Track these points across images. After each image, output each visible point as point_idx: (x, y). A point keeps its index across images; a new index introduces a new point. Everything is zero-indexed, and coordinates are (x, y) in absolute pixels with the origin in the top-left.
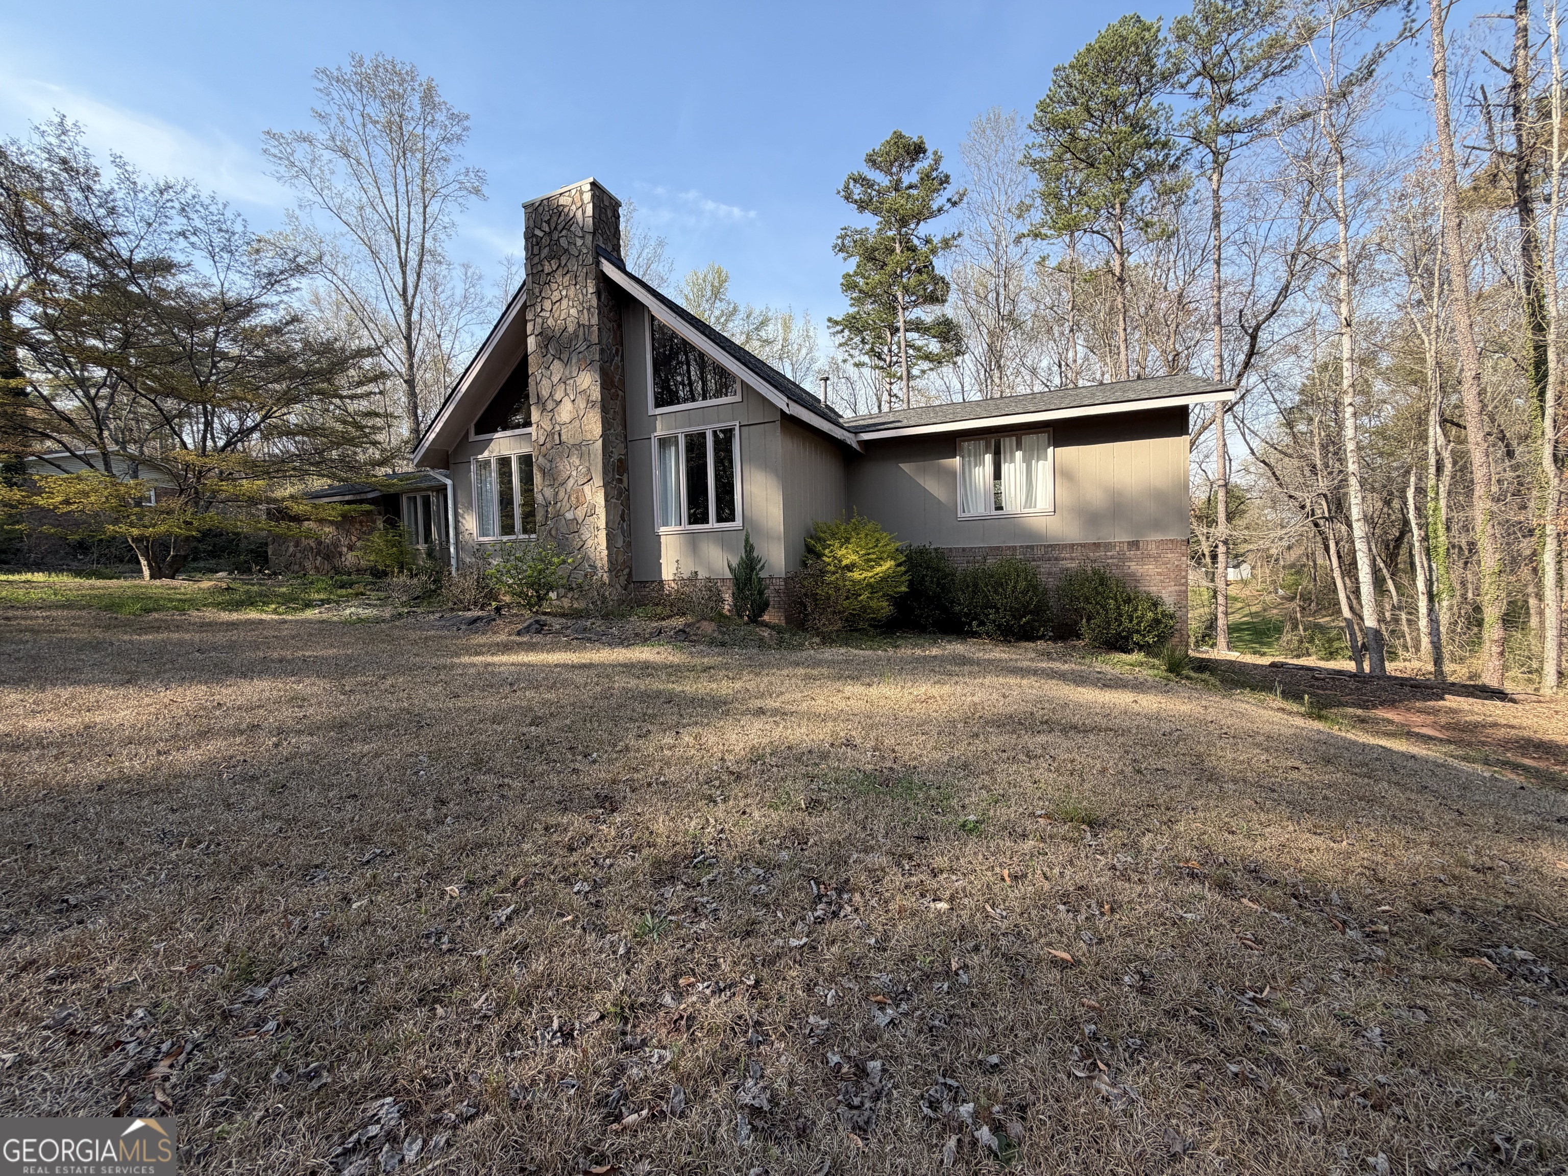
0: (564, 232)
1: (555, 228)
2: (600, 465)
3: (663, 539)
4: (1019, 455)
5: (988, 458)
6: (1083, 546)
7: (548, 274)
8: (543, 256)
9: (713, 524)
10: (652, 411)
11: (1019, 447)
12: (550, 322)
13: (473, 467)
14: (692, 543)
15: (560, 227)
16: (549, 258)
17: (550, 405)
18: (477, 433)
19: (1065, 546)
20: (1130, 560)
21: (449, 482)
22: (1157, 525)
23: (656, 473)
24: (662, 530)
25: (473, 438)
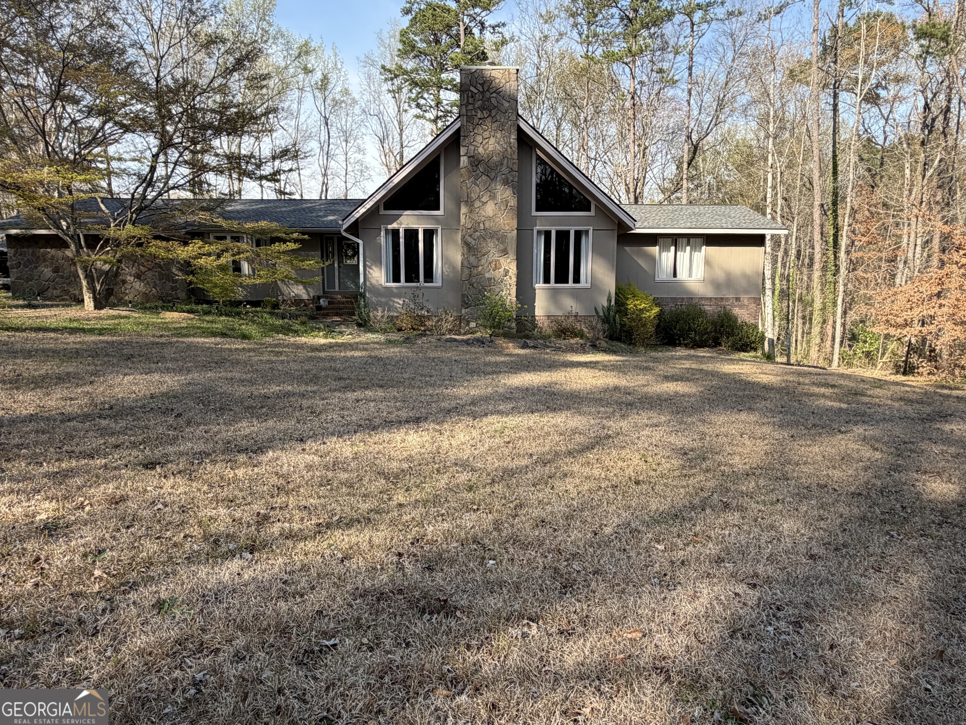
0: (494, 95)
1: (488, 90)
2: (514, 246)
3: (537, 291)
4: (688, 248)
5: (673, 248)
6: (716, 299)
7: (480, 119)
8: (476, 106)
9: (571, 284)
10: (534, 213)
11: (688, 244)
12: (481, 150)
13: (383, 233)
14: (554, 295)
15: (491, 91)
16: (482, 108)
17: (477, 204)
18: (385, 209)
19: (707, 299)
20: (736, 306)
21: (360, 242)
22: (746, 291)
23: (535, 251)
24: (537, 286)
25: (382, 212)
